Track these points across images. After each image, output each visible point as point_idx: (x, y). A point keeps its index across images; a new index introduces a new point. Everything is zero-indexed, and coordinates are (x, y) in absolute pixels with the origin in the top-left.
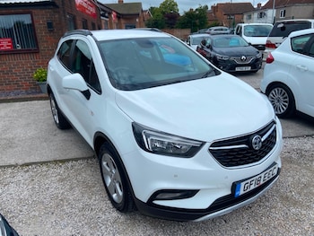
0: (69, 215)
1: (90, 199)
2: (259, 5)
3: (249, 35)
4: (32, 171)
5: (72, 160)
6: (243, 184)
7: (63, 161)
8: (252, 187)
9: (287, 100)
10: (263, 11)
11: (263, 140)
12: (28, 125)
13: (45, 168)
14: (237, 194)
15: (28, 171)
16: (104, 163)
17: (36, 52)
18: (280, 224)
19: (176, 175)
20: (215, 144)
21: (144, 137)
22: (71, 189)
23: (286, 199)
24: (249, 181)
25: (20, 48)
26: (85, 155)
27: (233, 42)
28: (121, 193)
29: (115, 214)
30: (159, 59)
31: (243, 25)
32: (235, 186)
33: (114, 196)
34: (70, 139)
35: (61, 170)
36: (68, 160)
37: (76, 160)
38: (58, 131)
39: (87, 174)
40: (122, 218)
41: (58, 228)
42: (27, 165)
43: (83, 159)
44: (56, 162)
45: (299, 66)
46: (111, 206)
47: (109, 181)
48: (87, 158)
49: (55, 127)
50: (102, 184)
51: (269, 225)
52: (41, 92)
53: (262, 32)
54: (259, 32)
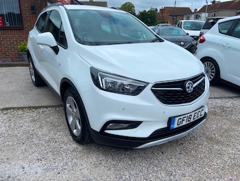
0: (37, 145)
1: (55, 135)
2: (196, 10)
3: (187, 28)
4: (10, 114)
5: (44, 107)
6: (177, 119)
7: (36, 108)
8: (184, 123)
9: (214, 70)
10: (198, 14)
11: (194, 86)
12: (11, 82)
13: (20, 112)
14: (172, 126)
15: (7, 114)
16: (68, 105)
17: (21, 29)
18: (205, 156)
19: (124, 108)
20: (156, 85)
21: (100, 78)
22: (40, 127)
23: (210, 139)
24: (182, 117)
25: (8, 25)
26: (54, 104)
27: (175, 32)
28: (79, 127)
29: (75, 145)
30: (117, 33)
31: (183, 21)
32: (171, 120)
33: (75, 131)
34: (43, 93)
35: (34, 114)
36: (40, 107)
37: (47, 107)
38: (34, 87)
39: (55, 117)
40: (80, 148)
41: (27, 154)
42: (7, 109)
43: (52, 107)
44: (30, 108)
45: (224, 44)
46: (71, 139)
47: (71, 119)
48: (56, 107)
49: (32, 85)
50: (66, 125)
51: (197, 156)
52: (23, 61)
53: (197, 27)
54: (195, 27)
